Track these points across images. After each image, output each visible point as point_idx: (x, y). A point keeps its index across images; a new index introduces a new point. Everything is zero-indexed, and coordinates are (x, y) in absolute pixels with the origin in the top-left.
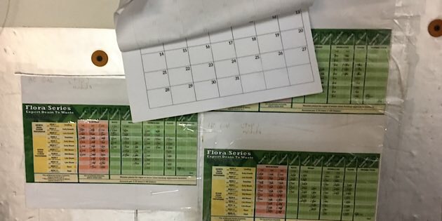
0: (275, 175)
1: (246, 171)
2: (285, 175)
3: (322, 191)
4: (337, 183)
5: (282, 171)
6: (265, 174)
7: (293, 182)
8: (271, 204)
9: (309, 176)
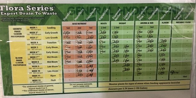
0: (84, 33)
1: (50, 30)
2: (94, 33)
3: (136, 49)
4: (150, 39)
5: (91, 28)
6: (73, 33)
7: (103, 40)
8: (81, 66)
9: (121, 32)
